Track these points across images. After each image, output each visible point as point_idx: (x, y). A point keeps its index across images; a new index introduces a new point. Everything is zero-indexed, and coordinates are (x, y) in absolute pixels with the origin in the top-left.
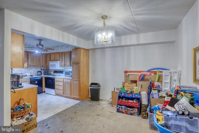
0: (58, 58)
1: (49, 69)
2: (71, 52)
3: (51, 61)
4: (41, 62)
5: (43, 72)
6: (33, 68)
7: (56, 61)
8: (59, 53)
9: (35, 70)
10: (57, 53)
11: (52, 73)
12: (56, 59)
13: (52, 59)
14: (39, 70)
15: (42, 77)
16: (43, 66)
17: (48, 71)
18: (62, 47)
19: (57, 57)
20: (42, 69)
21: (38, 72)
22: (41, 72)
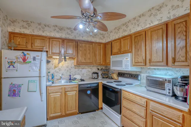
0: (128, 48)
1: (109, 69)
2: (167, 25)
3: (114, 55)
4: (97, 57)
5: (100, 74)
6: (86, 67)
7: (123, 53)
8: (130, 36)
9: (90, 70)
10: (124, 37)
11: (115, 76)
12: (123, 50)
13: (115, 50)
14: (95, 70)
15: (98, 83)
16: (101, 65)
17: (108, 72)
18: (138, 21)
19: (126, 45)
20: (98, 69)
21: (94, 73)
22: (97, 73)
